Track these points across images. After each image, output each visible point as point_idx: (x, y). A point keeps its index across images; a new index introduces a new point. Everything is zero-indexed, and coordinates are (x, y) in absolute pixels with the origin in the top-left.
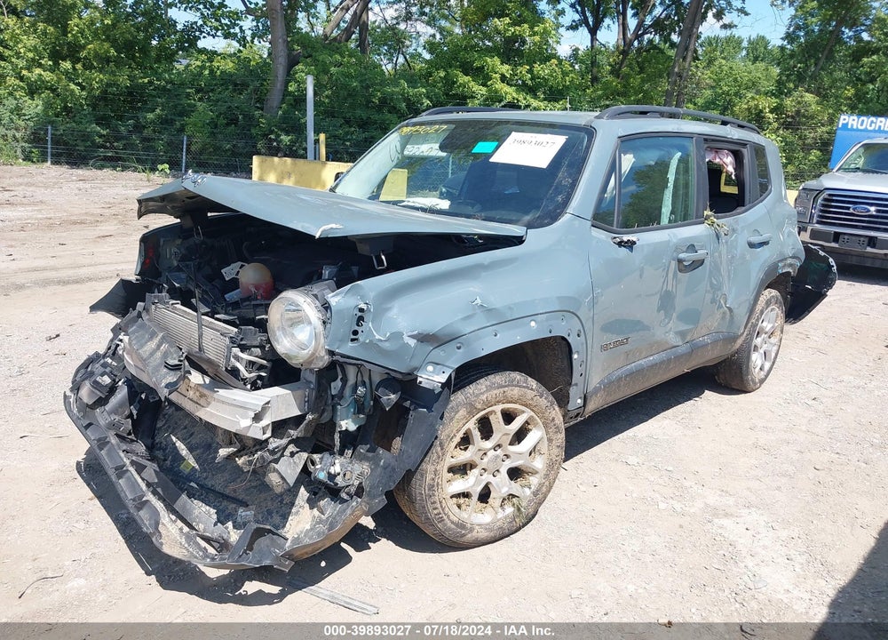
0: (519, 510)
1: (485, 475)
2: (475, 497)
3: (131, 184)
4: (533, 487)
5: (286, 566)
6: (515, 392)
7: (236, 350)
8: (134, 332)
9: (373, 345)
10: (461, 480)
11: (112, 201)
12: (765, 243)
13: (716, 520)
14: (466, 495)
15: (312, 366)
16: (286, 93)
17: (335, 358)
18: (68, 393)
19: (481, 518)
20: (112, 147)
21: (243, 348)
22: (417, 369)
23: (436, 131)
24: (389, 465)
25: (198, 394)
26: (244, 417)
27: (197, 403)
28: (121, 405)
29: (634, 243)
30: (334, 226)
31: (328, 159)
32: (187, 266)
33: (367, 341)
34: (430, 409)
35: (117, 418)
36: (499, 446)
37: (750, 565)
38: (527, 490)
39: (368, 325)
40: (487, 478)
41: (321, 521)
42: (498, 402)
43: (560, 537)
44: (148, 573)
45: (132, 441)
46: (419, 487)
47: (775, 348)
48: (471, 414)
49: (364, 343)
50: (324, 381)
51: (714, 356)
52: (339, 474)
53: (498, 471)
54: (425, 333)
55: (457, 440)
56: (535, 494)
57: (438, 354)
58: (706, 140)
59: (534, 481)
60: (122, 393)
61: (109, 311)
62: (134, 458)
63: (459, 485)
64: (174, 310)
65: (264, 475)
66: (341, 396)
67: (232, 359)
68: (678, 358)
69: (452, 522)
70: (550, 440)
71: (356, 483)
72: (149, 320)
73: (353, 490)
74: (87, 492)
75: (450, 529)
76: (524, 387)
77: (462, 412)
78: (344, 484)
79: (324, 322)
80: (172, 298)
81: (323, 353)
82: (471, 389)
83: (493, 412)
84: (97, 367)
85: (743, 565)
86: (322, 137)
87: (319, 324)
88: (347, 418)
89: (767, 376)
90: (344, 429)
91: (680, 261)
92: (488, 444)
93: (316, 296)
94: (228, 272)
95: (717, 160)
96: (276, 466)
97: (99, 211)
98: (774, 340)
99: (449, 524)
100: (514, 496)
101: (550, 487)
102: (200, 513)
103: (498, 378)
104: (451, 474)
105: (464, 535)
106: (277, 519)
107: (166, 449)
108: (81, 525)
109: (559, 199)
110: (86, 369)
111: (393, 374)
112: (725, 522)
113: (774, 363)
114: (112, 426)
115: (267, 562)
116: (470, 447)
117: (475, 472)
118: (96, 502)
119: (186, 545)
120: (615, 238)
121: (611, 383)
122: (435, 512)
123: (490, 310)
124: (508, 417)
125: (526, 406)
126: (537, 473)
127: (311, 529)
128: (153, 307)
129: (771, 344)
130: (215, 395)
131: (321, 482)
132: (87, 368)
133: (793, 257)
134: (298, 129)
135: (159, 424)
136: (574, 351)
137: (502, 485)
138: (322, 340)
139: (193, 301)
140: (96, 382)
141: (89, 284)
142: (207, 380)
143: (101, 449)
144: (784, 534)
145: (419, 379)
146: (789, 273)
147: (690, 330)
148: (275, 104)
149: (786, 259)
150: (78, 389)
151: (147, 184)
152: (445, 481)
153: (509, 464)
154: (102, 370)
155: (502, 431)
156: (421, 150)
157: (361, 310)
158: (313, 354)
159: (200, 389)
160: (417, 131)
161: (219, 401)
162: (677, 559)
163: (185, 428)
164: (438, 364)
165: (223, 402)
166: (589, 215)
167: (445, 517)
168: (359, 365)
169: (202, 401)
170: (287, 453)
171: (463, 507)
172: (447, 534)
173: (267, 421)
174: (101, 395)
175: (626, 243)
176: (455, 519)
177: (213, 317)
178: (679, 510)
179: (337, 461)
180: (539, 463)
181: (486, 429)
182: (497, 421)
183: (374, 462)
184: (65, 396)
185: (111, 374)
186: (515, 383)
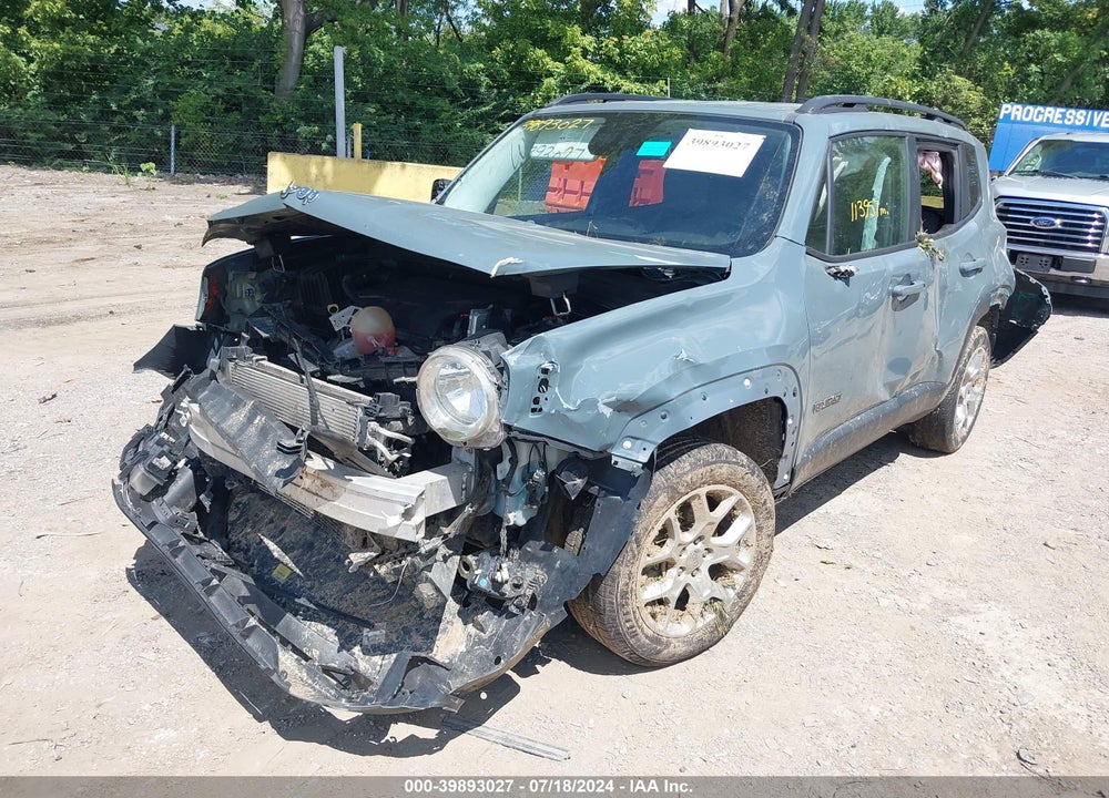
0: (721, 616)
1: (683, 575)
2: (673, 604)
3: (105, 189)
4: (737, 587)
5: (454, 706)
6: (725, 470)
7: (374, 425)
8: (206, 399)
9: (561, 417)
10: (657, 583)
11: (84, 212)
12: (978, 270)
13: (952, 619)
14: (661, 602)
15: (481, 446)
16: (303, 70)
17: (513, 434)
18: (117, 482)
19: (678, 629)
20: (73, 140)
21: (383, 421)
22: (612, 445)
23: (581, 125)
24: (568, 568)
25: (318, 482)
26: (392, 514)
27: (317, 494)
28: (184, 494)
29: (851, 274)
30: (511, 260)
31: (364, 157)
32: (274, 308)
33: (553, 411)
34: (625, 496)
35: (180, 511)
36: (700, 538)
37: (1007, 674)
38: (730, 591)
39: (555, 390)
40: (685, 578)
41: (481, 641)
42: (704, 483)
43: (771, 648)
44: (260, 719)
45: (201, 541)
46: (608, 595)
47: (979, 399)
48: (672, 500)
49: (549, 414)
50: (487, 463)
51: (920, 411)
52: (507, 582)
53: (697, 569)
54: (625, 400)
55: (655, 533)
56: (740, 595)
57: (638, 425)
58: (918, 140)
59: (739, 579)
60: (185, 477)
61: (157, 369)
62: (213, 566)
63: (654, 590)
64: (264, 370)
65: (414, 585)
66: (508, 481)
67: (369, 437)
68: (887, 415)
69: (647, 637)
70: (759, 528)
71: (529, 593)
72: (227, 382)
73: (525, 602)
74: (148, 610)
75: (644, 645)
76: (734, 463)
77: (663, 498)
78: (513, 594)
79: (499, 388)
80: (255, 352)
81: (496, 428)
82: (671, 469)
83: (698, 496)
84: (150, 445)
85: (999, 675)
86: (358, 127)
87: (493, 391)
88: (516, 509)
89: (968, 433)
90: (511, 523)
91: (895, 295)
92: (688, 536)
93: (488, 354)
94: (338, 320)
95: (926, 165)
96: (430, 575)
97: (70, 226)
98: (978, 389)
99: (643, 639)
100: (715, 599)
101: (757, 586)
102: (312, 635)
103: (703, 453)
104: (645, 577)
105: (659, 652)
106: (417, 640)
107: (248, 550)
108: (151, 655)
109: (765, 217)
110: (137, 448)
111: (582, 453)
112: (961, 620)
113: (976, 417)
114: (175, 522)
115: (434, 703)
116: (668, 541)
117: (673, 572)
118: (163, 621)
119: (310, 682)
120: (830, 267)
121: (819, 451)
122: (628, 625)
123: (696, 366)
124: (713, 502)
125: (735, 487)
126: (743, 569)
127: (468, 652)
128: (231, 364)
129: (975, 394)
130: (348, 486)
131: (481, 592)
132: (137, 446)
133: (1004, 287)
134: (325, 117)
135: (232, 517)
136: (789, 414)
137: (703, 587)
138: (496, 412)
139: (292, 356)
140: (152, 466)
141: (78, 324)
142: (331, 464)
143: (176, 557)
144: (1036, 633)
145: (614, 459)
146: (998, 305)
147: (899, 381)
148: (291, 84)
149: (997, 290)
150: (129, 476)
151: (127, 188)
152: (639, 584)
153: (710, 560)
154: (159, 449)
155: (706, 518)
156: (556, 151)
157: (545, 371)
158: (484, 429)
159: (323, 476)
160: (551, 126)
161: (352, 492)
162: (919, 670)
163: (271, 521)
164: (638, 439)
165: (359, 494)
166: (802, 239)
167: (639, 631)
168: (537, 441)
169: (325, 492)
170: (439, 556)
171: (659, 616)
172: (640, 652)
173: (419, 517)
174: (159, 482)
175: (843, 274)
176: (650, 633)
177: (325, 380)
178: (904, 607)
179: (504, 565)
180: (745, 558)
181: (686, 518)
182: (701, 507)
183: (548, 565)
184: (114, 485)
185: (169, 454)
186: (724, 458)
